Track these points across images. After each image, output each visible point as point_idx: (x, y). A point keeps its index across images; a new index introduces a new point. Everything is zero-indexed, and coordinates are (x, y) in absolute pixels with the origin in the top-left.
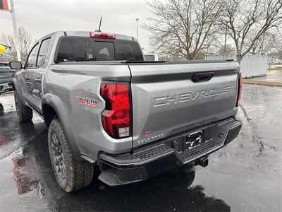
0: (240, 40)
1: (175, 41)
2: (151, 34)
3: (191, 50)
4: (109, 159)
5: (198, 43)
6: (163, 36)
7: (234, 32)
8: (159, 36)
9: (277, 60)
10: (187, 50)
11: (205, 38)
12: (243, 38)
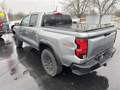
0: (102, 9)
1: (73, 9)
2: (62, 6)
3: (80, 13)
4: (78, 66)
5: (82, 10)
6: (67, 7)
7: (99, 5)
8: (66, 7)
9: (114, 17)
10: (78, 13)
11: (86, 8)
12: (103, 8)
